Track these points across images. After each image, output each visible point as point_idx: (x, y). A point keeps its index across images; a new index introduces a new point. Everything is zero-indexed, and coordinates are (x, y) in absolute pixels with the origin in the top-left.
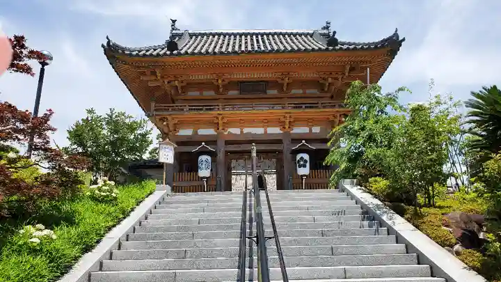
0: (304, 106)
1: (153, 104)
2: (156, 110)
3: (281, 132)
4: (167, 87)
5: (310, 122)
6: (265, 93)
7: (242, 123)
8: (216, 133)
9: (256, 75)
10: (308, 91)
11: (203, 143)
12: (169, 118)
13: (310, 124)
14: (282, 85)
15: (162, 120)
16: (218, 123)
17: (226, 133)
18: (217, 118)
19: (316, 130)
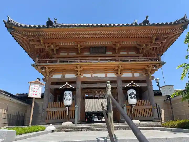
0: (129, 60)
1: (37, 59)
2: (38, 62)
3: (115, 76)
4: (47, 49)
5: (133, 70)
6: (106, 53)
7: (91, 70)
8: (75, 77)
9: (100, 43)
10: (129, 53)
11: (67, 83)
12: (46, 67)
13: (133, 71)
14: (115, 49)
15: (42, 68)
16: (77, 71)
17: (82, 77)
18: (77, 67)
19: (137, 75)
